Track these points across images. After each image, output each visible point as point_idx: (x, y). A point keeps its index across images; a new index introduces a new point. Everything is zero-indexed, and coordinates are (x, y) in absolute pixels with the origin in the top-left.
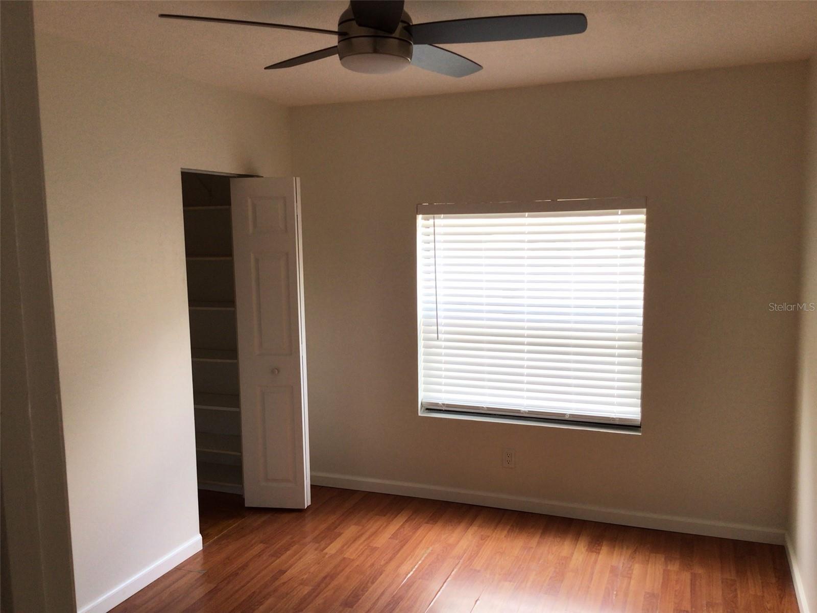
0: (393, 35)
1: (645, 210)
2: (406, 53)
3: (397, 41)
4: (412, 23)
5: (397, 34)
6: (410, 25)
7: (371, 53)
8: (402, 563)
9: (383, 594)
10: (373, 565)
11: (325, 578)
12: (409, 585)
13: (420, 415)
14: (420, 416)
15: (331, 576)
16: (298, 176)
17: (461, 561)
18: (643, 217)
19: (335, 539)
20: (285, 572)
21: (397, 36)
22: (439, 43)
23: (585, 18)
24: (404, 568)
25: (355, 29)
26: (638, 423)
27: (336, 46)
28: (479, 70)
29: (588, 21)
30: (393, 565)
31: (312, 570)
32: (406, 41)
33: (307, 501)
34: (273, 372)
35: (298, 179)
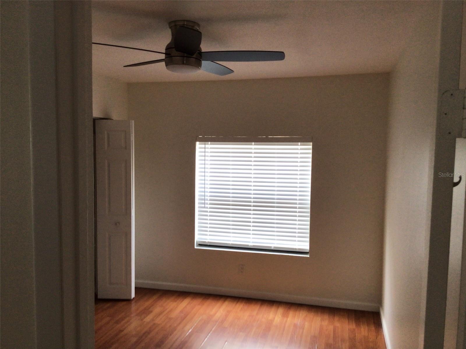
0: (193, 56)
1: (311, 143)
2: (198, 65)
3: (194, 59)
4: (202, 51)
5: (194, 56)
6: (201, 52)
7: (181, 64)
8: (186, 325)
9: (176, 340)
10: (170, 326)
11: (144, 333)
12: (190, 336)
13: (196, 247)
14: (196, 249)
15: (148, 332)
16: (134, 120)
17: (217, 323)
18: (311, 147)
19: (149, 314)
20: (122, 331)
21: (194, 57)
22: (216, 61)
23: (284, 54)
24: (188, 327)
25: (174, 52)
26: (308, 251)
27: (164, 59)
28: (232, 73)
29: (285, 55)
30: (181, 326)
31: (138, 329)
32: (199, 59)
33: (133, 295)
34: (116, 224)
35: (133, 121)
